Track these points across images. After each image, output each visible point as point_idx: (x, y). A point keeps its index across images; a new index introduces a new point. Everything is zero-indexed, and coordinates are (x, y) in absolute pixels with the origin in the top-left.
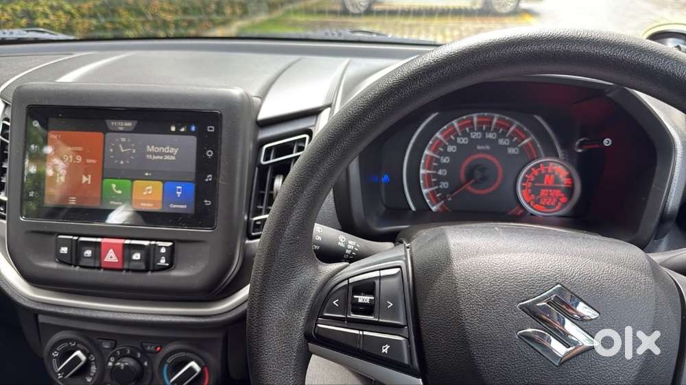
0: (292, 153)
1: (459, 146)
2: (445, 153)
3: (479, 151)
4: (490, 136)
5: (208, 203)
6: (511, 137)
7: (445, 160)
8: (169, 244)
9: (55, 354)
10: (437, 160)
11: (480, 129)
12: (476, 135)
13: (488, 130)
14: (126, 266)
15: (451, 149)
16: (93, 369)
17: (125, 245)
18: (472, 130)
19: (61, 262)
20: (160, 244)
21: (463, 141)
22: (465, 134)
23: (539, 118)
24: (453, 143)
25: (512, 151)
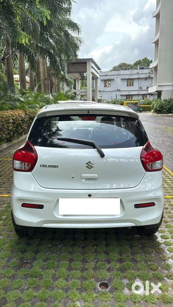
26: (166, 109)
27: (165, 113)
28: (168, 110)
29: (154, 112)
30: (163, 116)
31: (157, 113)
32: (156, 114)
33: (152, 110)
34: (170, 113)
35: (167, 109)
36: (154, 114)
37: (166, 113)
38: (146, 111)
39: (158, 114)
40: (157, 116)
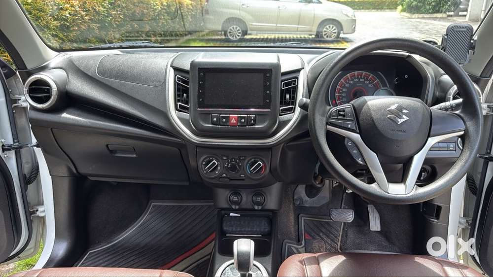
0: (291, 85)
1: (350, 84)
2: (345, 87)
3: (358, 86)
4: (361, 80)
5: (268, 101)
6: (369, 81)
7: (345, 90)
8: (254, 116)
9: (204, 163)
10: (342, 90)
11: (358, 78)
12: (356, 80)
13: (361, 78)
14: (239, 124)
15: (347, 85)
16: (219, 168)
17: (238, 117)
18: (355, 78)
19: (213, 124)
20: (251, 116)
21: (352, 82)
22: (352, 80)
23: (380, 73)
24: (347, 83)
25: (370, 86)
26: (429, 4)
27: (427, 12)
28: (434, 6)
29: (403, 10)
30: (423, 18)
31: (410, 12)
32: (408, 15)
33: (400, 8)
34: (438, 12)
35: (433, 4)
36: (405, 14)
37: (429, 13)
38: (385, 9)
39: (414, 13)
40: (410, 18)
